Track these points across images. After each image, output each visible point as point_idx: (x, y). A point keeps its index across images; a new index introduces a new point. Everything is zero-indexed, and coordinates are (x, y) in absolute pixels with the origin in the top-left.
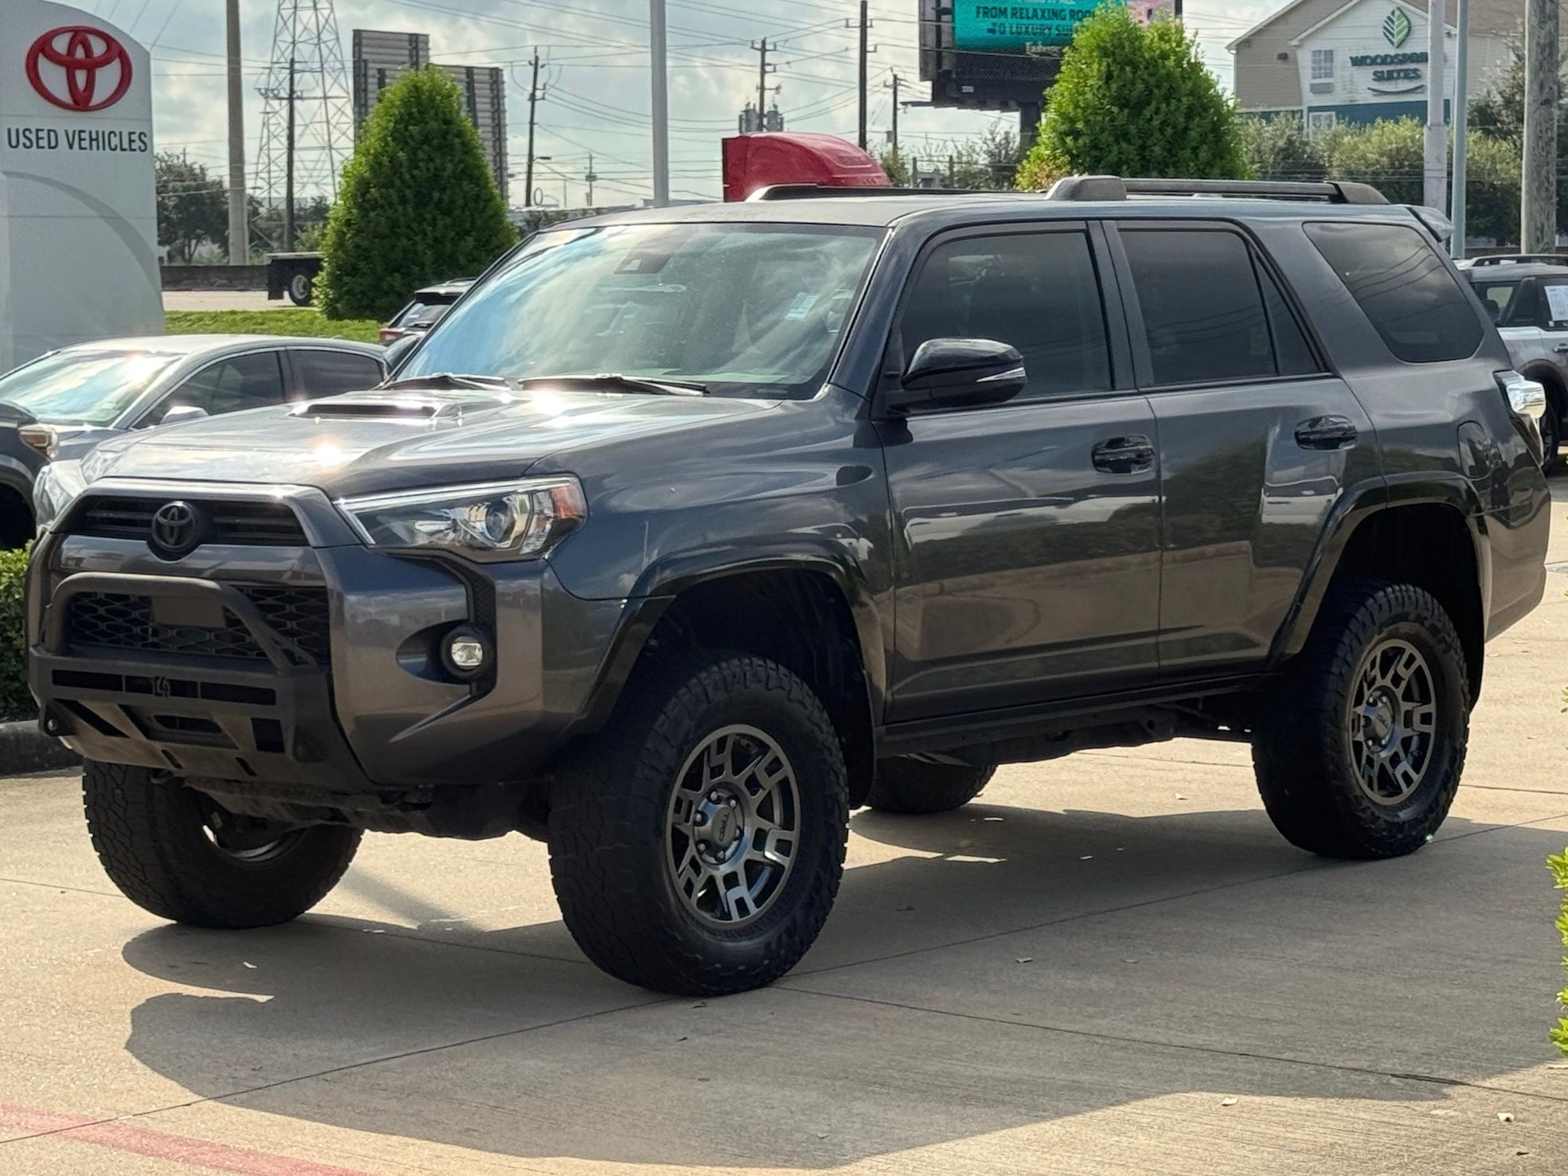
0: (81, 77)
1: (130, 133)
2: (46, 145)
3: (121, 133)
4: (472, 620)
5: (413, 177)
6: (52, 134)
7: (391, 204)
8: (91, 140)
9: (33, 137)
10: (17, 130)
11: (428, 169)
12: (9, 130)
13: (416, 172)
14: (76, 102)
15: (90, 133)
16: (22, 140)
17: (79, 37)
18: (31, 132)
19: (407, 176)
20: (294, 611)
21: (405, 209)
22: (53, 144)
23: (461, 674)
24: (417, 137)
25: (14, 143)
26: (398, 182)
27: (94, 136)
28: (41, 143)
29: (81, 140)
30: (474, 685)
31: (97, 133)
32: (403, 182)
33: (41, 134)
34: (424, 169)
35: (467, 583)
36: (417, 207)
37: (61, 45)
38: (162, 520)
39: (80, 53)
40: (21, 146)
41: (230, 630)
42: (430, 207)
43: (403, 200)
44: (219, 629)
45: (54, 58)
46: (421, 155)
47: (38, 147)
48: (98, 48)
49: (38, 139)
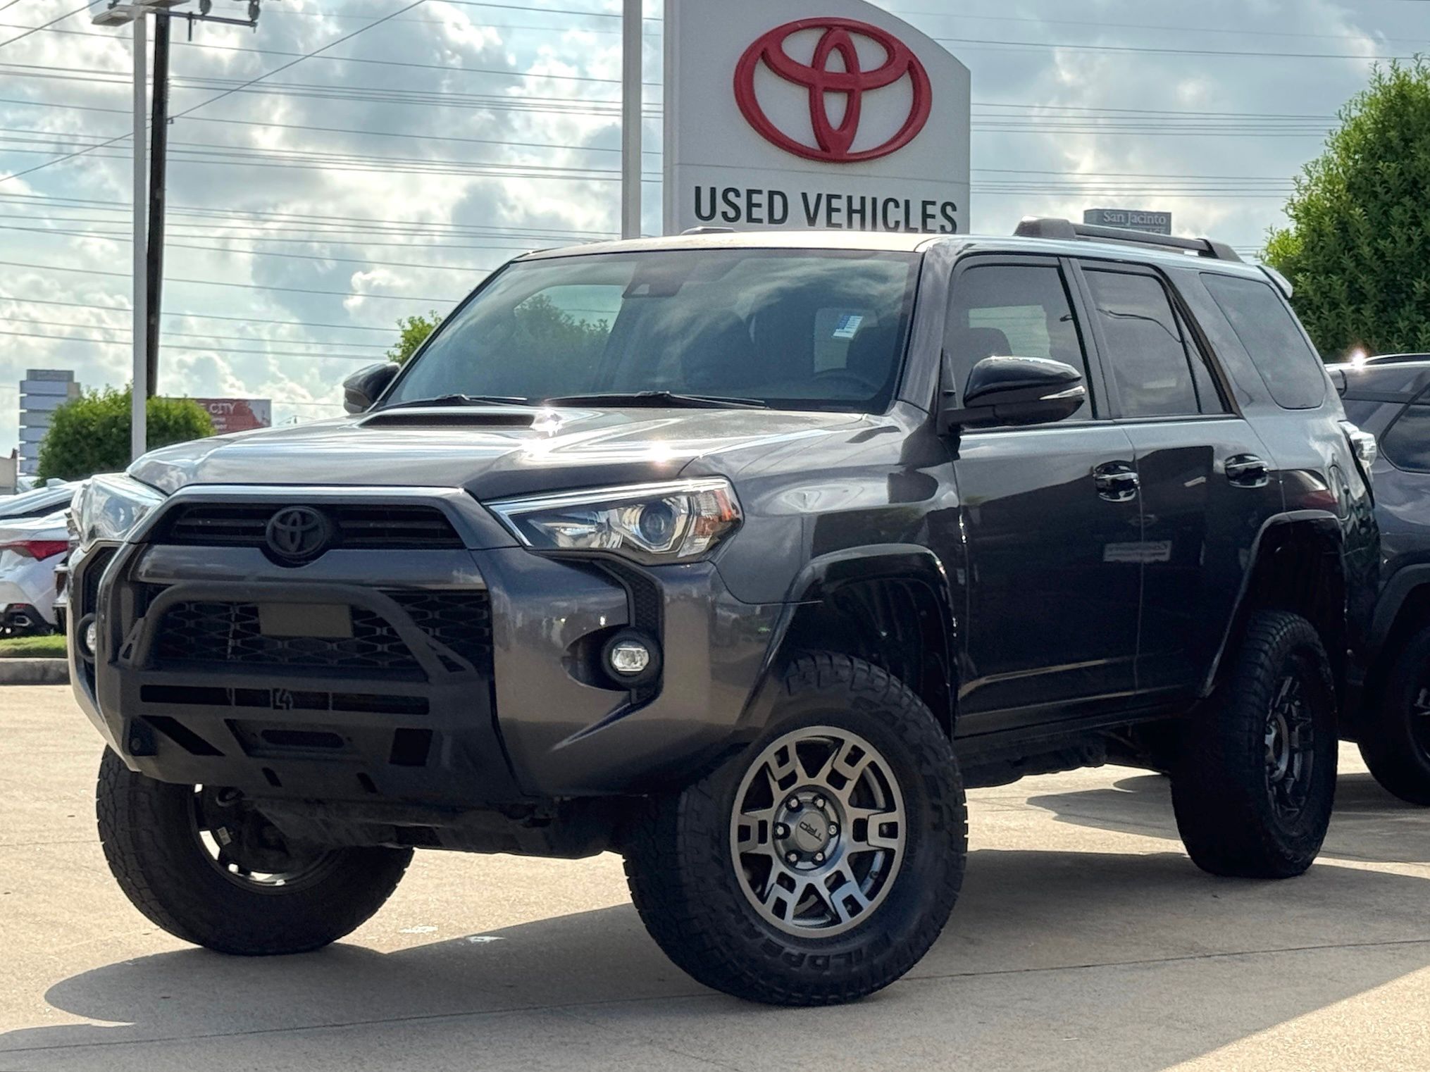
0: (835, 107)
1: (925, 204)
2: (765, 217)
3: (907, 203)
4: (633, 624)
5: (1378, 252)
6: (778, 200)
7: (1334, 305)
8: (851, 211)
9: (742, 203)
10: (713, 190)
11: (1410, 240)
12: (698, 189)
13: (1382, 244)
14: (824, 148)
15: (850, 199)
16: (721, 206)
17: (833, 36)
18: (738, 195)
19: (1366, 251)
20: (437, 617)
21: (1358, 311)
22: (778, 214)
23: (623, 680)
24: (1394, 182)
25: (706, 211)
26: (1348, 262)
27: (856, 205)
28: (756, 213)
29: (830, 210)
30: (634, 691)
31: (863, 199)
32: (1358, 260)
33: (756, 199)
34: (1402, 241)
35: (628, 587)
36: (1381, 310)
37: (800, 49)
38: (280, 526)
39: (835, 64)
40: (719, 215)
41: (357, 639)
42: (1408, 309)
43: (1357, 296)
44: (344, 639)
45: (787, 71)
46: (1396, 212)
47: (750, 219)
48: (870, 56)
49: (750, 205)
